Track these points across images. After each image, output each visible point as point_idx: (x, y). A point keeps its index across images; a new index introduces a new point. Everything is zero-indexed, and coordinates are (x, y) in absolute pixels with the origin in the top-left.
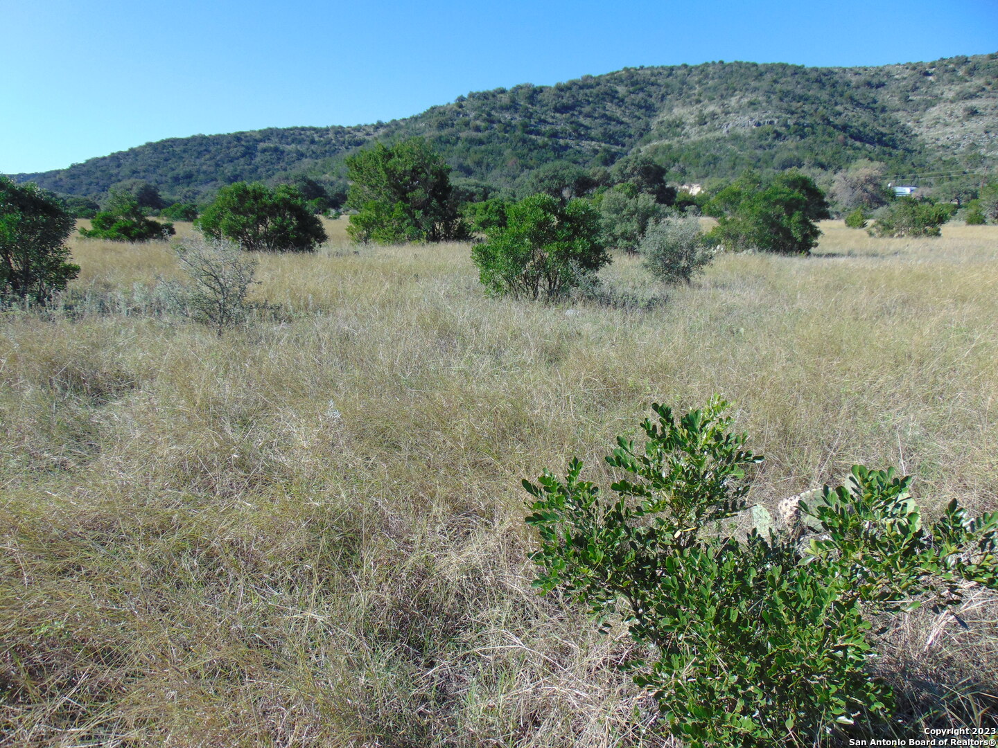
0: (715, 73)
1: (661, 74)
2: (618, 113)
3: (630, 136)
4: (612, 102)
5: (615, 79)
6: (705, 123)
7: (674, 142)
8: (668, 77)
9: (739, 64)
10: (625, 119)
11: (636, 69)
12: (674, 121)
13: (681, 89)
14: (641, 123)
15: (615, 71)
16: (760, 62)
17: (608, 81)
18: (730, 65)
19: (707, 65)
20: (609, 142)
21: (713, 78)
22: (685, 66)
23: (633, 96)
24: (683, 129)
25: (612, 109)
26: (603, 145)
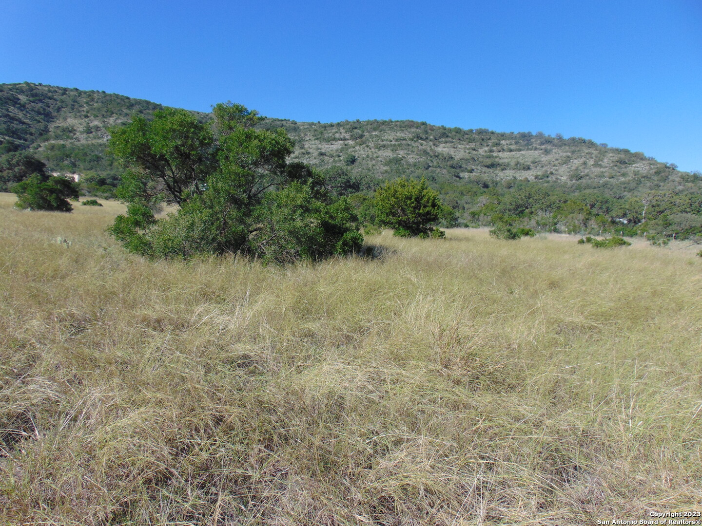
0: (98, 99)
1: (56, 91)
2: (20, 115)
3: (31, 134)
4: (14, 106)
5: (17, 89)
6: (91, 132)
7: (68, 143)
8: (62, 95)
9: (117, 96)
10: (26, 121)
11: (35, 85)
12: (67, 128)
13: (73, 105)
14: (41, 126)
15: (17, 82)
16: (131, 97)
17: (11, 90)
18: (110, 95)
19: (93, 92)
20: (12, 137)
21: (97, 102)
22: (77, 90)
23: (33, 104)
24: (75, 134)
25: (13, 111)
26: (7, 138)
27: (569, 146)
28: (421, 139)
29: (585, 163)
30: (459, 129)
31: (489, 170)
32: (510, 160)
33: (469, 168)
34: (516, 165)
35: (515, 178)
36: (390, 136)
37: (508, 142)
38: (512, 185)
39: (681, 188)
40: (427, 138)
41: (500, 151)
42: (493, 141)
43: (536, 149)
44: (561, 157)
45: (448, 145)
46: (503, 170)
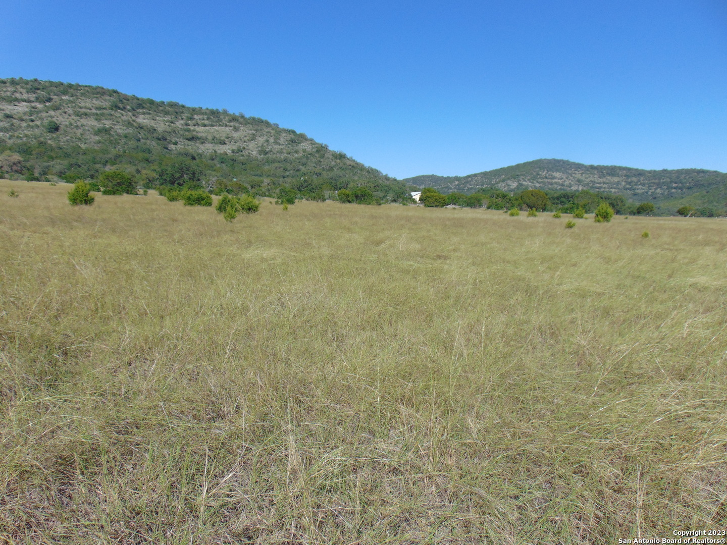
27: (252, 124)
28: (119, 108)
29: (267, 141)
30: (152, 100)
31: (190, 143)
32: (206, 134)
33: (173, 141)
34: (213, 139)
35: (215, 152)
36: (87, 103)
37: (201, 117)
38: (214, 157)
39: (333, 163)
40: (124, 108)
41: (195, 125)
42: (186, 115)
43: (226, 126)
44: (248, 134)
45: (147, 116)
46: (203, 143)
